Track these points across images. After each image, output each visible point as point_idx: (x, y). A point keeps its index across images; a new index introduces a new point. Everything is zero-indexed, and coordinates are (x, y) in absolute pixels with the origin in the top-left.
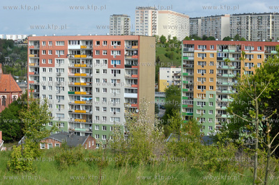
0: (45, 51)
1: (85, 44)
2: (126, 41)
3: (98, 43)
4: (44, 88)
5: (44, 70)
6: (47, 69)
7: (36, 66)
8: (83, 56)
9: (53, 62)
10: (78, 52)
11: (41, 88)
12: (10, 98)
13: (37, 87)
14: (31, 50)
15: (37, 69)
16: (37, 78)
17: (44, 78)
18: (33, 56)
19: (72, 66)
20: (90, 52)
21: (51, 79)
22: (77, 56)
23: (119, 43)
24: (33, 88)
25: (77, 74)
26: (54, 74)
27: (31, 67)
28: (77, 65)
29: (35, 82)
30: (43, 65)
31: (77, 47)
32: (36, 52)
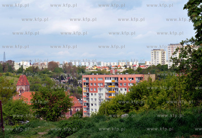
0: (92, 84)
1: (114, 79)
2: (137, 78)
3: (121, 79)
4: (92, 105)
5: (92, 94)
6: (94, 94)
7: (88, 92)
8: (113, 87)
9: (97, 90)
10: (111, 84)
11: (90, 105)
12: (75, 111)
13: (88, 104)
14: (84, 83)
15: (88, 94)
16: (88, 99)
17: (92, 99)
18: (85, 86)
19: (107, 92)
20: (117, 84)
21: (96, 99)
22: (110, 86)
23: (133, 79)
24: (86, 105)
25: (110, 97)
26: (97, 97)
27: (85, 93)
28: (110, 92)
29: (87, 102)
30: (91, 92)
31: (110, 81)
32: (87, 84)
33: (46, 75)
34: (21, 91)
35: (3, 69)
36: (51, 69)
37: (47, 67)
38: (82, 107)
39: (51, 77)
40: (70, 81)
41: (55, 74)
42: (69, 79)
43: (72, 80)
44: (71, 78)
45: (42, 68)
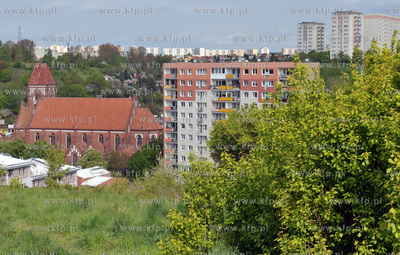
0: (184, 82)
1: (231, 73)
2: (280, 69)
3: (247, 72)
4: (183, 126)
5: (183, 104)
6: (187, 103)
7: (174, 99)
8: (229, 88)
9: (193, 94)
10: (224, 83)
11: (180, 127)
12: (147, 138)
13: (174, 125)
14: (167, 80)
15: (174, 103)
16: (175, 114)
17: (183, 114)
18: (169, 87)
19: (216, 99)
20: (236, 83)
21: (191, 115)
22: (222, 88)
23: (271, 72)
24: (170, 126)
25: (222, 110)
26: (194, 109)
27: (167, 101)
28: (223, 99)
29: (173, 120)
30: (182, 99)
31: (222, 76)
32: (173, 82)
33: (95, 69)
34: (38, 96)
35: (13, 56)
36: (106, 59)
37: (97, 55)
38: (162, 130)
39: (105, 73)
40: (141, 82)
41: (113, 68)
42: (139, 78)
43: (144, 80)
44: (143, 75)
45: (89, 56)
